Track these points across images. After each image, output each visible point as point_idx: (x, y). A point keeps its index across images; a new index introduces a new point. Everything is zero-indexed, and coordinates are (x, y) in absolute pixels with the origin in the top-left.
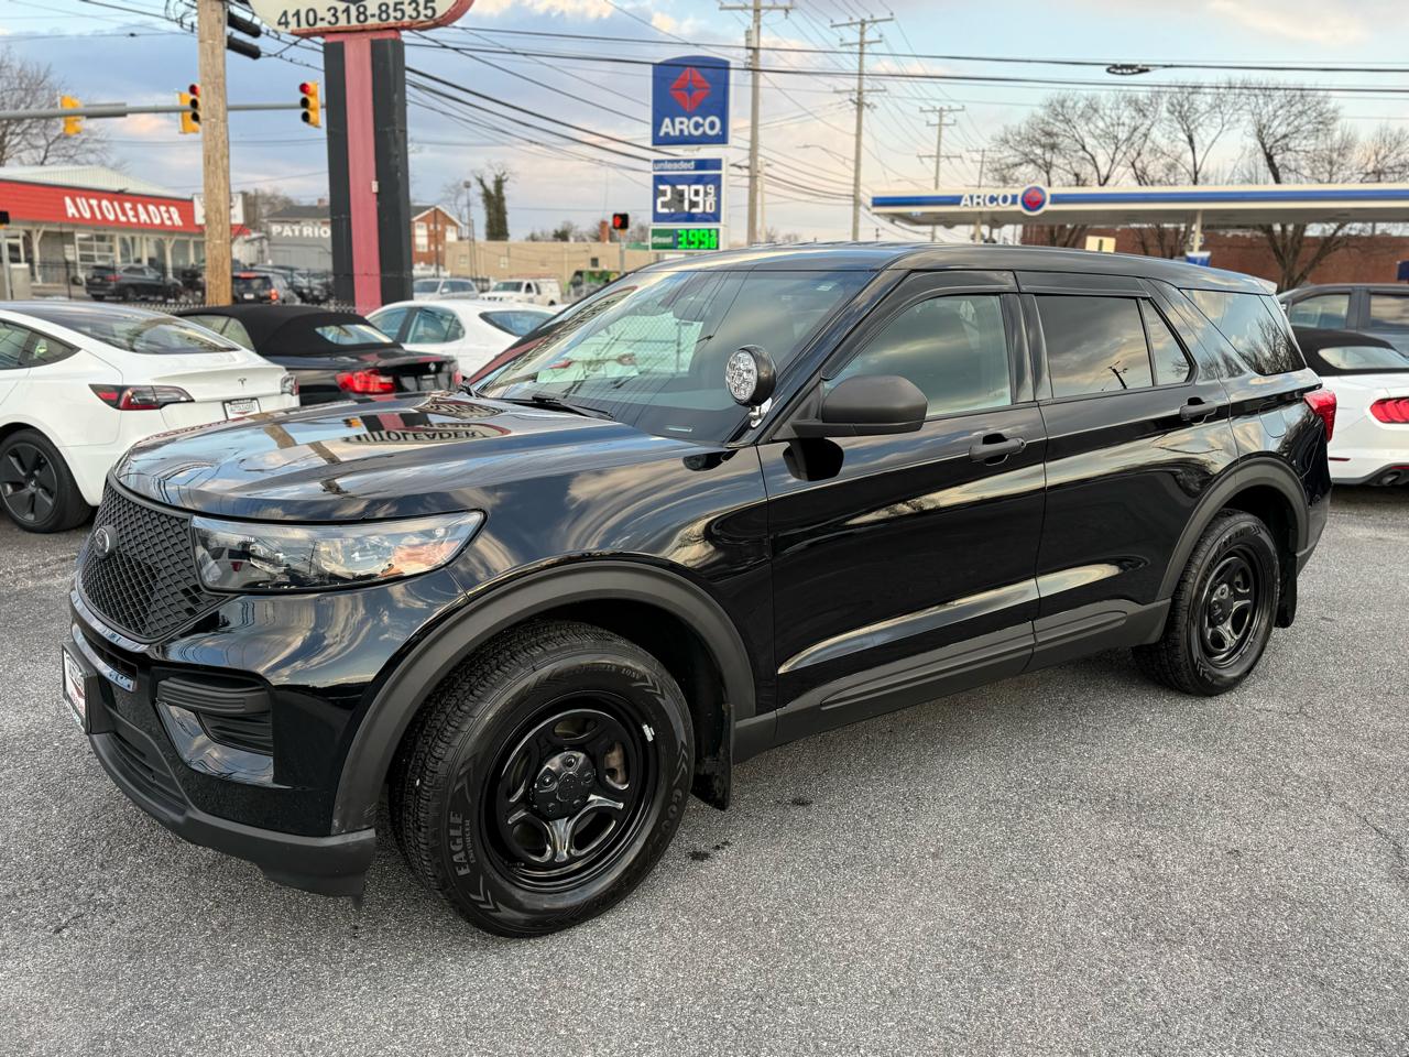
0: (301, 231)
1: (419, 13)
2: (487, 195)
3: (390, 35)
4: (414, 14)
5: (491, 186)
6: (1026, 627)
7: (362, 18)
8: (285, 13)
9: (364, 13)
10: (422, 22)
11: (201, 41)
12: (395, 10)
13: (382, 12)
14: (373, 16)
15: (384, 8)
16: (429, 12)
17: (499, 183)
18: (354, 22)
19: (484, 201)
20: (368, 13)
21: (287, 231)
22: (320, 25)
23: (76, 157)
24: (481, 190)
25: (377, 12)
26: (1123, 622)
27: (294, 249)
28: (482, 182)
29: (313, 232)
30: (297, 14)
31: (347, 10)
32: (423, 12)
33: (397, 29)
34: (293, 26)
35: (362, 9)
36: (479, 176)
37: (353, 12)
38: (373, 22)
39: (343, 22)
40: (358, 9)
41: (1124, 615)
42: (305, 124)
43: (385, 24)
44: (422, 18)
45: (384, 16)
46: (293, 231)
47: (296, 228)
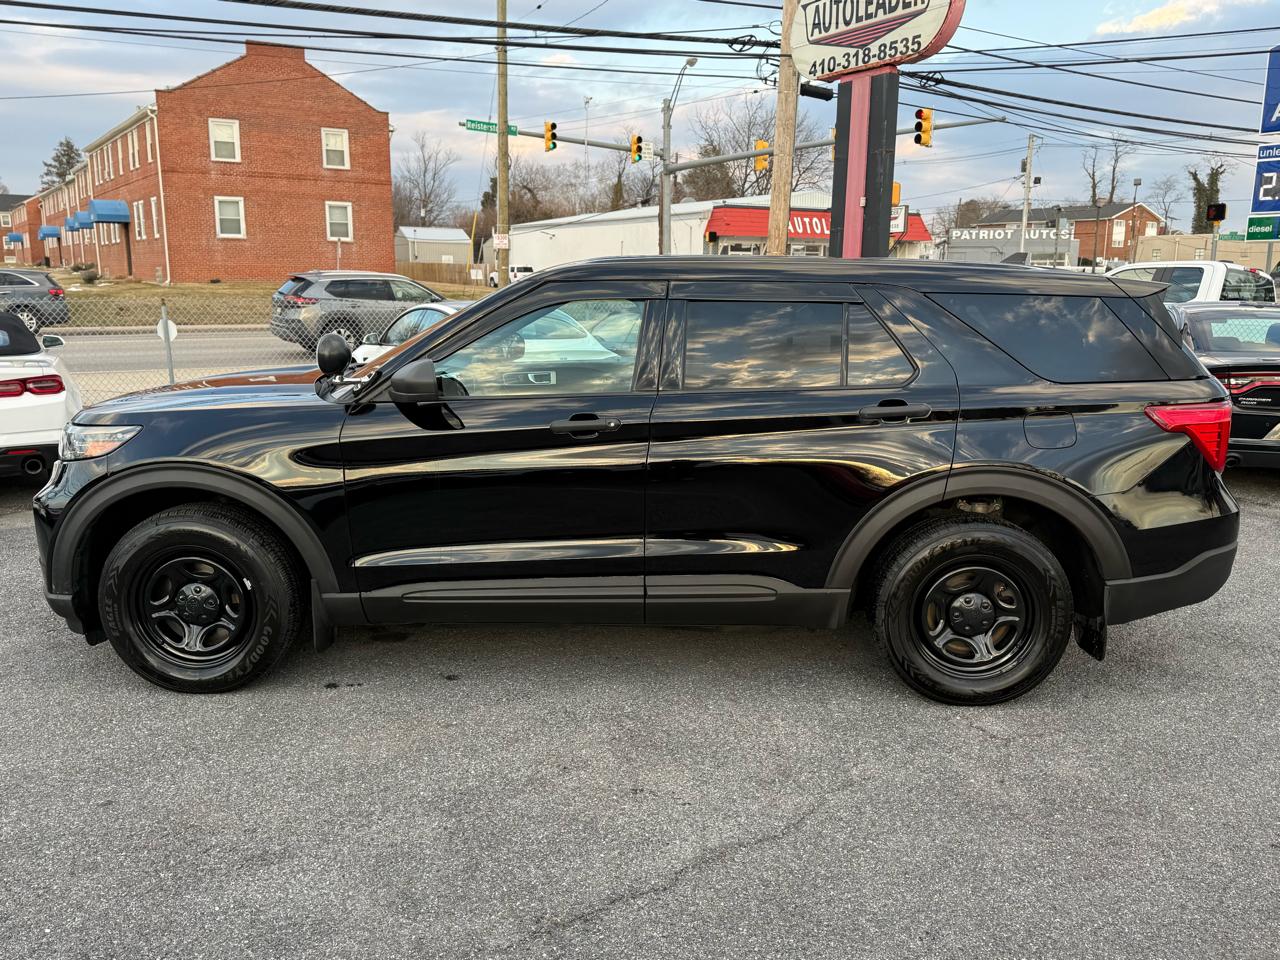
0: (978, 234)
1: (908, 48)
2: (1199, 190)
3: (887, 70)
4: (904, 50)
5: (1204, 179)
6: (638, 580)
7: (866, 59)
8: (814, 65)
9: (868, 55)
10: (910, 55)
11: (779, 92)
12: (891, 49)
13: (881, 51)
14: (874, 56)
15: (883, 48)
16: (916, 47)
17: (1215, 176)
18: (861, 64)
19: (1195, 195)
20: (871, 54)
21: (966, 235)
22: (838, 69)
23: (818, 184)
24: (1193, 184)
25: (877, 53)
26: (773, 598)
27: (968, 250)
28: (1195, 176)
29: (989, 235)
30: (823, 63)
31: (856, 55)
32: (911, 47)
33: (893, 65)
34: (819, 74)
35: (867, 52)
36: (1193, 171)
37: (861, 56)
38: (874, 61)
39: (853, 65)
40: (864, 53)
41: (773, 592)
42: (918, 145)
43: (882, 62)
44: (910, 52)
45: (882, 55)
46: (971, 234)
47: (974, 232)
